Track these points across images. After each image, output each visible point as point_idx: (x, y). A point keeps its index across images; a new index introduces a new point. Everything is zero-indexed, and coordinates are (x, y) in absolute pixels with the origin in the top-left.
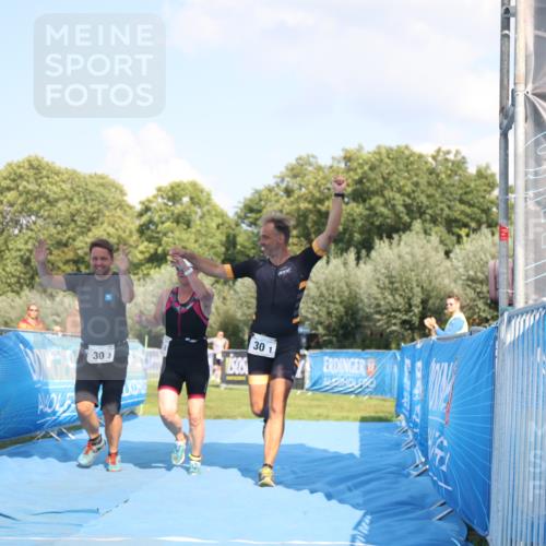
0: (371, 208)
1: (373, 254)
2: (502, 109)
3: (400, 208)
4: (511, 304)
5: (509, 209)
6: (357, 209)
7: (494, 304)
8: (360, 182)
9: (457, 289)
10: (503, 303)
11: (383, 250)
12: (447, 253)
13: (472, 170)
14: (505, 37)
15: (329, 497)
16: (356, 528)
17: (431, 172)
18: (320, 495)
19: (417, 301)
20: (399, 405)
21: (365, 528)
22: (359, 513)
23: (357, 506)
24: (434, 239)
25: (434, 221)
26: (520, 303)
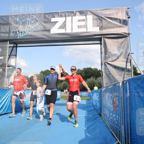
0: (87, 75)
1: (87, 80)
2: (101, 64)
3: (90, 75)
4: (103, 86)
5: (103, 75)
6: (85, 75)
7: (101, 86)
8: (86, 71)
9: (97, 84)
10: (102, 86)
11: (88, 80)
12: (96, 80)
13: (98, 70)
14: (101, 56)
15: (82, 109)
16: (86, 113)
17: (94, 70)
18: (81, 109)
19: (92, 85)
20: (91, 98)
21: (87, 113)
22: (86, 112)
23: (86, 111)
24: (94, 78)
25: (94, 76)
26: (104, 86)
